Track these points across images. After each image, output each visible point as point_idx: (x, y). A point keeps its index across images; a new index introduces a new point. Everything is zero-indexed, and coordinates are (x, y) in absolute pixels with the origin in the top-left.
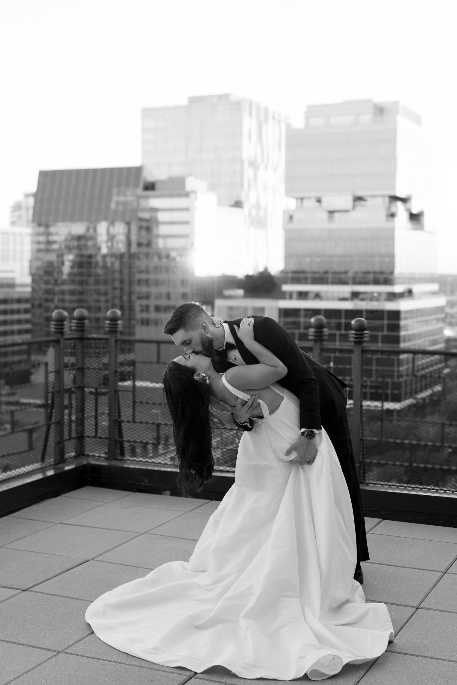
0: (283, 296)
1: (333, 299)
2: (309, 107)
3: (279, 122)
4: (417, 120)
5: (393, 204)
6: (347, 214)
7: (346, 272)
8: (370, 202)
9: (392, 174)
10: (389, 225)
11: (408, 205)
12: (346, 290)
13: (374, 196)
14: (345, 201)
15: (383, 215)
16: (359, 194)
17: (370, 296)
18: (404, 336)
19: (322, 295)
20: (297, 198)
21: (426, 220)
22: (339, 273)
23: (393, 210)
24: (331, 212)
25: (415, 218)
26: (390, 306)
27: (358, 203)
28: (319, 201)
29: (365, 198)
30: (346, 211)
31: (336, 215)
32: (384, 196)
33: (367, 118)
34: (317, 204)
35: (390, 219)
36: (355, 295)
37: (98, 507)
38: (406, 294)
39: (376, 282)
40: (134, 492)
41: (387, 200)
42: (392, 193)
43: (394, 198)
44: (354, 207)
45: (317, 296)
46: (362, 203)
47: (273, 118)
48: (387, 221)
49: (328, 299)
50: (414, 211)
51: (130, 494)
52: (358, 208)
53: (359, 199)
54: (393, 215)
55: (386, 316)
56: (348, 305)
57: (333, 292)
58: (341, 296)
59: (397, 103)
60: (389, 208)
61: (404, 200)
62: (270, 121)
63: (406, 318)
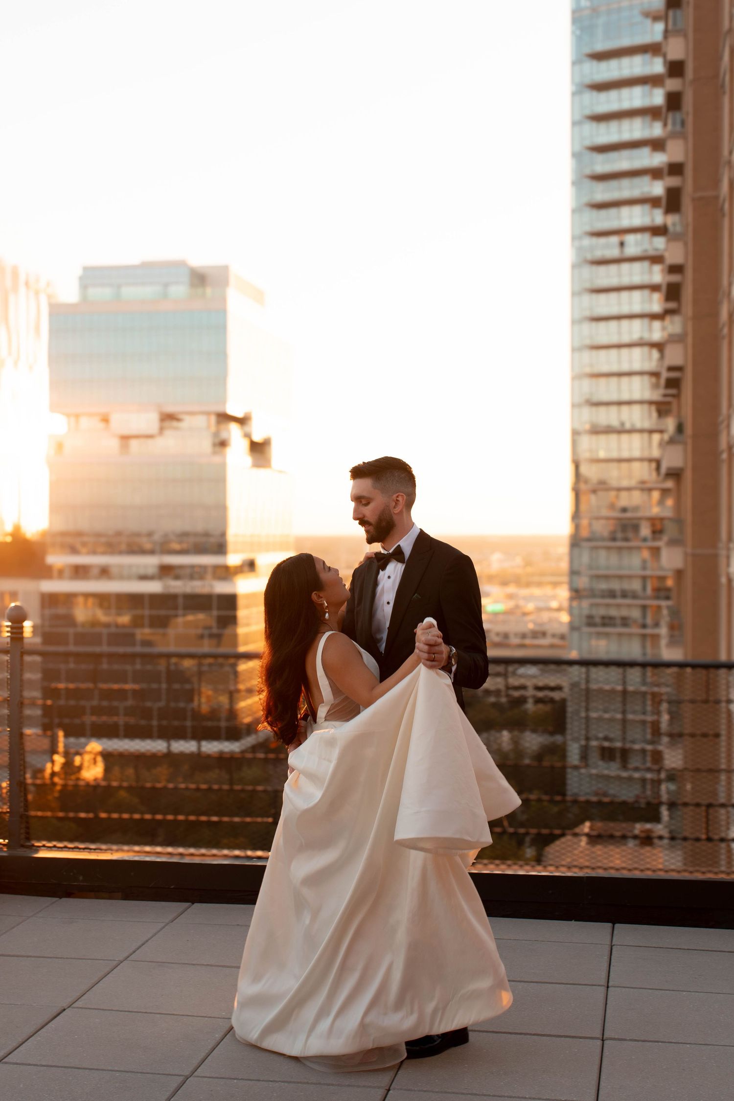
0: (46, 572)
1: (129, 578)
2: (86, 269)
3: (37, 293)
4: (258, 296)
5: (223, 426)
6: (150, 442)
7: (150, 534)
8: (188, 422)
9: (221, 379)
10: (217, 459)
11: (247, 429)
12: (151, 562)
13: (192, 413)
14: (148, 421)
15: (206, 444)
16: (170, 409)
17: (188, 571)
18: (247, 635)
19: (114, 571)
20: (68, 415)
21: (275, 452)
22: (138, 535)
23: (224, 435)
24: (125, 439)
25: (259, 449)
26: (221, 588)
27: (167, 424)
28: (106, 420)
29: (180, 417)
30: (150, 437)
31: (134, 444)
32: (208, 414)
33: (180, 290)
34: (101, 425)
35: (218, 449)
36: (165, 571)
37: (18, 925)
38: (246, 568)
39: (200, 550)
40: (60, 898)
41: (213, 419)
42: (220, 409)
43: (224, 418)
44: (162, 430)
45: (105, 572)
46: (175, 424)
47: (27, 284)
48: (214, 453)
49: (121, 577)
50: (257, 438)
51: (53, 903)
52: (168, 433)
53: (168, 418)
54: (223, 444)
55: (215, 603)
56: (154, 587)
57: (130, 566)
58: (142, 572)
59: (225, 269)
60: (216, 434)
61: (242, 421)
62: (22, 289)
63: (248, 607)
